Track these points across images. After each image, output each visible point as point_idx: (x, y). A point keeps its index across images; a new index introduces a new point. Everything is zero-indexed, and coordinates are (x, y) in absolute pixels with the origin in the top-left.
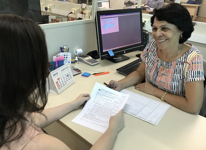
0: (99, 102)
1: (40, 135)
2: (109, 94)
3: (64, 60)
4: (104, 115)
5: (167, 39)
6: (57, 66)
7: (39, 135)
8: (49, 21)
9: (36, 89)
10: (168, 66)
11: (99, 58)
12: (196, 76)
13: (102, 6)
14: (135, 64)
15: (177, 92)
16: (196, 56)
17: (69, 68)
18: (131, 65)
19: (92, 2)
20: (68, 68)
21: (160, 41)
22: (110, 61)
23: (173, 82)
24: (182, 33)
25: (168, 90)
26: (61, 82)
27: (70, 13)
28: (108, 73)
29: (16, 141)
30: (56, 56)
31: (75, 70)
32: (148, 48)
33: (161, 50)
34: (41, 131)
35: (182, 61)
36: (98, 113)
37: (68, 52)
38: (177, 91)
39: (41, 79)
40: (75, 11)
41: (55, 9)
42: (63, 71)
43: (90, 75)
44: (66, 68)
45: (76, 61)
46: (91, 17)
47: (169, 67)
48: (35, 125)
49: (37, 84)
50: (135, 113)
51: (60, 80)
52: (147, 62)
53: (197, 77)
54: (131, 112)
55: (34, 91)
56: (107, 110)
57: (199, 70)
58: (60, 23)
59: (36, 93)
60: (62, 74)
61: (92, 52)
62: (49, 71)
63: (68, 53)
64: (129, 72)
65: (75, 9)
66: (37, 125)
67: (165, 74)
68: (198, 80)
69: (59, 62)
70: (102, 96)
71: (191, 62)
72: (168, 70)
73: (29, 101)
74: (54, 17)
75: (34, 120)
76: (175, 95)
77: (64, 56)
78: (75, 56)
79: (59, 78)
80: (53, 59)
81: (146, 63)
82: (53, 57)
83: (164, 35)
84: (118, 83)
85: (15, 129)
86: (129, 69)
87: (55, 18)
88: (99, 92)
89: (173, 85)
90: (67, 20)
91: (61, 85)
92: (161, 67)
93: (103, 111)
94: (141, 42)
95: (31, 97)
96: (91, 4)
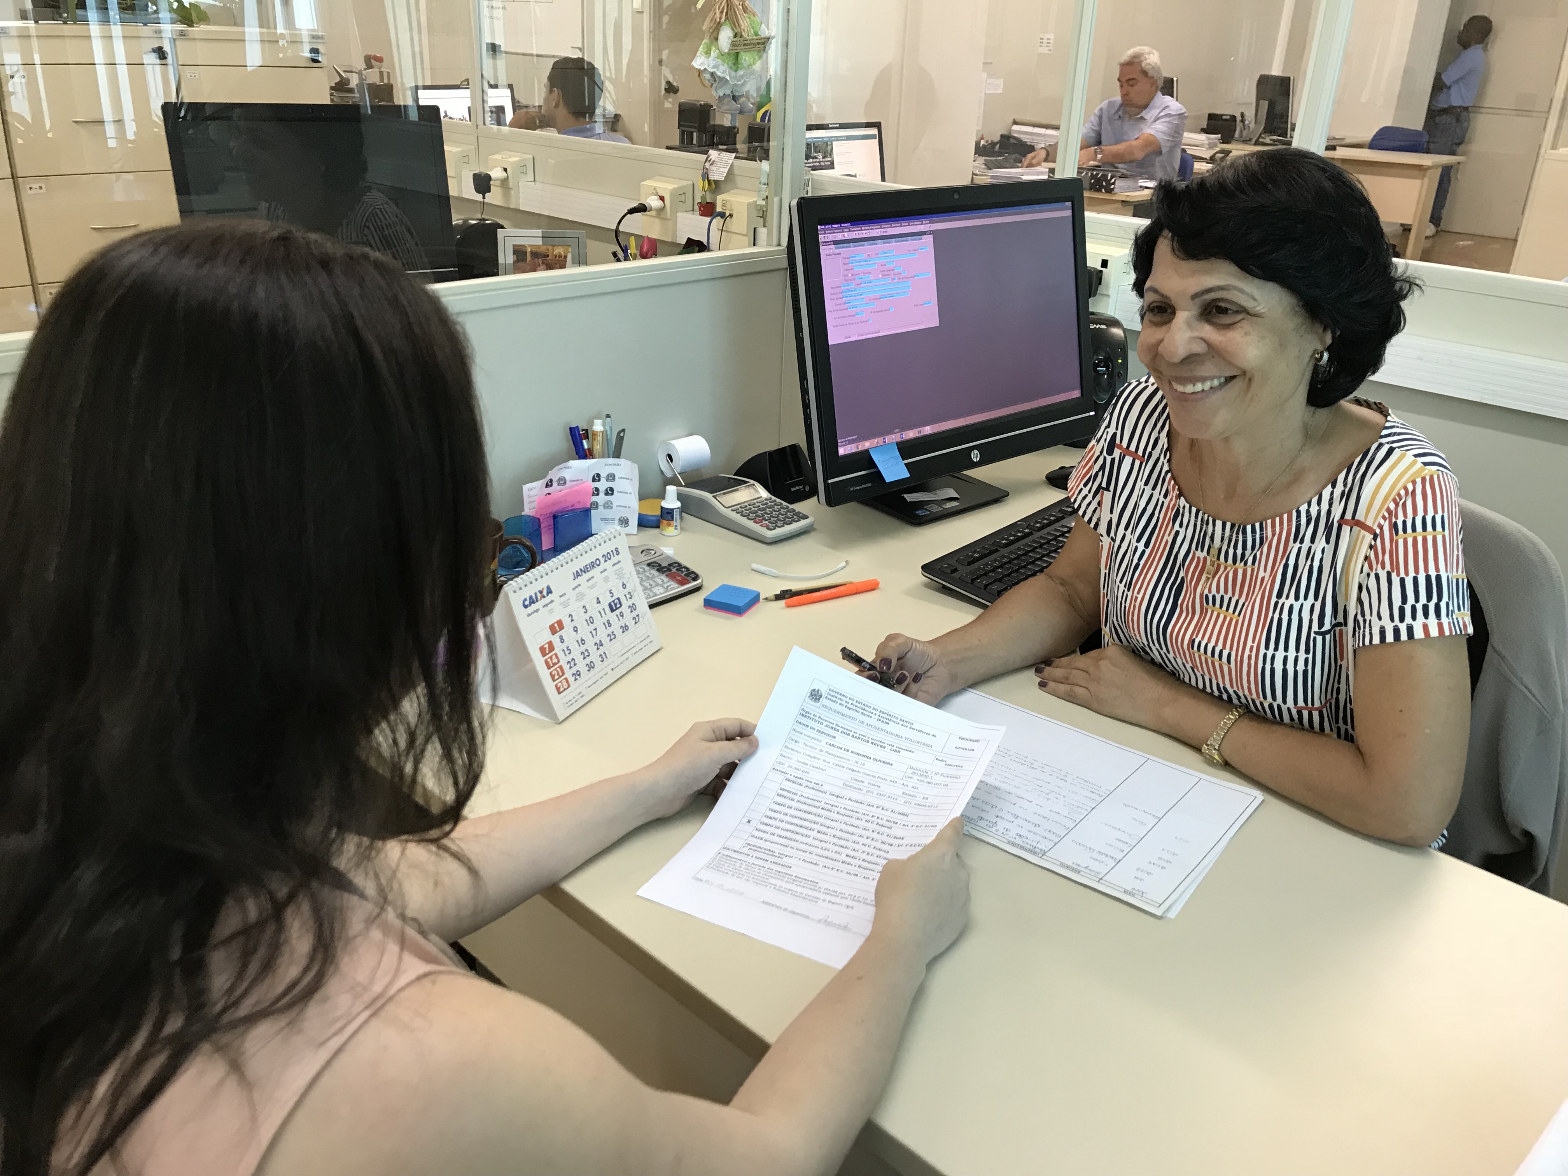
0: (815, 776)
1: (434, 982)
2: (874, 721)
3: (595, 505)
4: (843, 857)
5: (1233, 377)
6: (547, 542)
7: (426, 982)
8: (501, 260)
9: (413, 695)
10: (1239, 551)
11: (814, 492)
12: (1419, 607)
13: (831, 166)
14: (1040, 529)
15: (1299, 712)
16: (1414, 483)
17: (626, 558)
18: (1019, 539)
19: (768, 141)
20: (614, 559)
21: (1189, 389)
22: (882, 511)
23: (1276, 649)
24: (1329, 340)
25: (1243, 700)
26: (574, 646)
27: (632, 211)
28: (871, 587)
29: (282, 1020)
30: (542, 483)
31: (660, 569)
32: (1115, 434)
33: (1193, 443)
34: (441, 956)
35: (1329, 512)
36: (805, 840)
37: (617, 454)
38: (1301, 703)
39: (445, 631)
40: (662, 198)
41: (538, 185)
42: (586, 576)
43: (755, 599)
44: (607, 557)
45: (667, 514)
46: (762, 232)
47: (1248, 552)
48: (403, 917)
49: (416, 664)
50: (1037, 838)
51: (567, 632)
52: (1110, 523)
53: (1426, 615)
54: (1012, 834)
55: (396, 704)
56: (862, 824)
57: (1437, 569)
58: (571, 271)
59: (412, 719)
60: (581, 596)
61: (770, 453)
62: (494, 580)
63: (616, 460)
64: (1000, 580)
65: (666, 187)
66: (421, 918)
67: (1222, 598)
68: (1434, 632)
69: (560, 520)
70: (832, 732)
71: (1384, 518)
72: (1240, 572)
73: (365, 771)
74: (532, 238)
75: (395, 886)
76: (1288, 730)
77: (594, 480)
78: (659, 480)
79: (560, 623)
80: (526, 500)
81: (1102, 529)
82: (526, 487)
83: (1213, 351)
84: (931, 650)
85: (276, 948)
86: (1001, 567)
87: (539, 242)
88: (813, 707)
89: (1273, 671)
90: (615, 254)
91: (572, 663)
92: (1199, 553)
93: (833, 832)
94: (1076, 394)
95: (379, 744)
96: (765, 155)
